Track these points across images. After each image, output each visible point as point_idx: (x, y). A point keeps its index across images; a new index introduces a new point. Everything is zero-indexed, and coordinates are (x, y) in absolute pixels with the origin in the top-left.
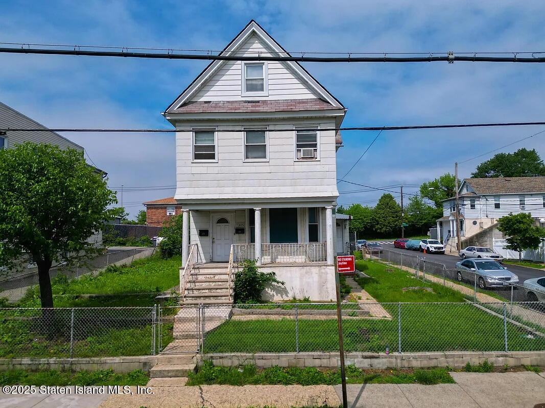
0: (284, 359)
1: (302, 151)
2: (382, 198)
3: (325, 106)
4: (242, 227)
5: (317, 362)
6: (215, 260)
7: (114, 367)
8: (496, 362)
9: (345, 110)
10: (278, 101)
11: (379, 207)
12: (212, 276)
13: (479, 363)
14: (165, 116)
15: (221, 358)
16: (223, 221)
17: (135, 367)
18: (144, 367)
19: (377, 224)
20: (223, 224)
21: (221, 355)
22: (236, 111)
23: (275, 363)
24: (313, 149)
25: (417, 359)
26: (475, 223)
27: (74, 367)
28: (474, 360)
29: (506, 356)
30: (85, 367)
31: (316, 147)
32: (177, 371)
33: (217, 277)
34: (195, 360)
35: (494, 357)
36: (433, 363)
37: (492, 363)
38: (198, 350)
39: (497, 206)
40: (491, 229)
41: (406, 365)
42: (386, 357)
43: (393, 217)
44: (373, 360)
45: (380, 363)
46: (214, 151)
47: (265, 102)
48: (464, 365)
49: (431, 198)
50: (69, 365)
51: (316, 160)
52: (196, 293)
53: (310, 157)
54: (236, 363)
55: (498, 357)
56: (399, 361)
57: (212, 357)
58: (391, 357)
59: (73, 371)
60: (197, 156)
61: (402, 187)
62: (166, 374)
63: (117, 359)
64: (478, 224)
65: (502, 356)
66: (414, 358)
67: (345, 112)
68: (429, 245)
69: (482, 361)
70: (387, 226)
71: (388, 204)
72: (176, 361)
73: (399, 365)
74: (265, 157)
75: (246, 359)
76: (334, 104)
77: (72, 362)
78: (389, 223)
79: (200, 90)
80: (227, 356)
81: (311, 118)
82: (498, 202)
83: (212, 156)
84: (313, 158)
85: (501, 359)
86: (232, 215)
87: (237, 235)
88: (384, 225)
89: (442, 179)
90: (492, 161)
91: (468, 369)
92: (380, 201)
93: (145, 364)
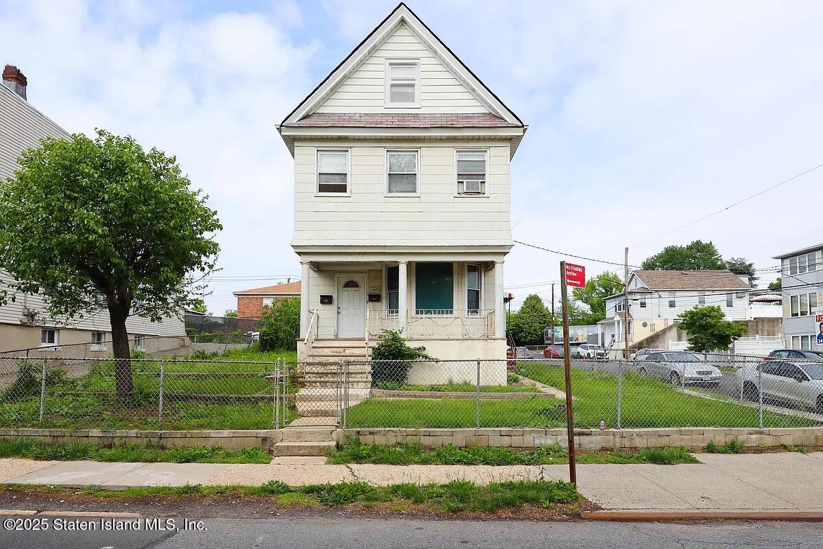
0: (461, 436)
1: (465, 183)
2: (527, 299)
3: (498, 123)
4: (377, 292)
5: (506, 441)
6: (341, 336)
7: (222, 443)
8: (747, 441)
9: (525, 127)
10: (434, 116)
11: (523, 311)
12: (341, 350)
13: (726, 442)
14: (280, 130)
15: (371, 433)
16: (351, 284)
17: (250, 444)
18: (263, 443)
19: (521, 332)
20: (352, 289)
21: (371, 429)
22: (377, 126)
23: (447, 440)
24: (480, 181)
25: (642, 438)
26: (645, 325)
27: (163, 442)
28: (718, 438)
29: (761, 433)
30: (179, 443)
31: (484, 179)
32: (312, 447)
33: (348, 352)
34: (334, 435)
35: (744, 435)
36: (664, 441)
37: (743, 442)
38: (339, 423)
39: (672, 305)
40: (664, 332)
41: (627, 445)
42: (600, 434)
43: (540, 323)
44: (582, 437)
45: (591, 442)
46: (346, 182)
47: (415, 116)
48: (705, 445)
49: (586, 301)
50: (157, 440)
51: (484, 196)
52: (321, 369)
53: (476, 193)
54: (393, 441)
55: (750, 434)
56: (617, 439)
57: (358, 433)
58: (607, 434)
59: (163, 448)
60: (323, 188)
61: (553, 285)
62: (295, 451)
63: (226, 433)
64: (649, 326)
65: (756, 433)
66: (640, 435)
67: (525, 131)
68: (590, 351)
69: (729, 439)
70: (532, 334)
71: (534, 307)
72: (308, 437)
73: (618, 445)
74: (415, 192)
75: (407, 436)
76: (511, 120)
77: (161, 434)
78: (535, 330)
79: (327, 98)
80: (379, 432)
81: (478, 139)
82: (673, 299)
83: (343, 188)
84: (479, 193)
85: (754, 436)
86: (364, 277)
87: (371, 303)
88: (529, 333)
89: (600, 278)
90: (661, 256)
91: (710, 449)
92: (525, 303)
93: (264, 440)
